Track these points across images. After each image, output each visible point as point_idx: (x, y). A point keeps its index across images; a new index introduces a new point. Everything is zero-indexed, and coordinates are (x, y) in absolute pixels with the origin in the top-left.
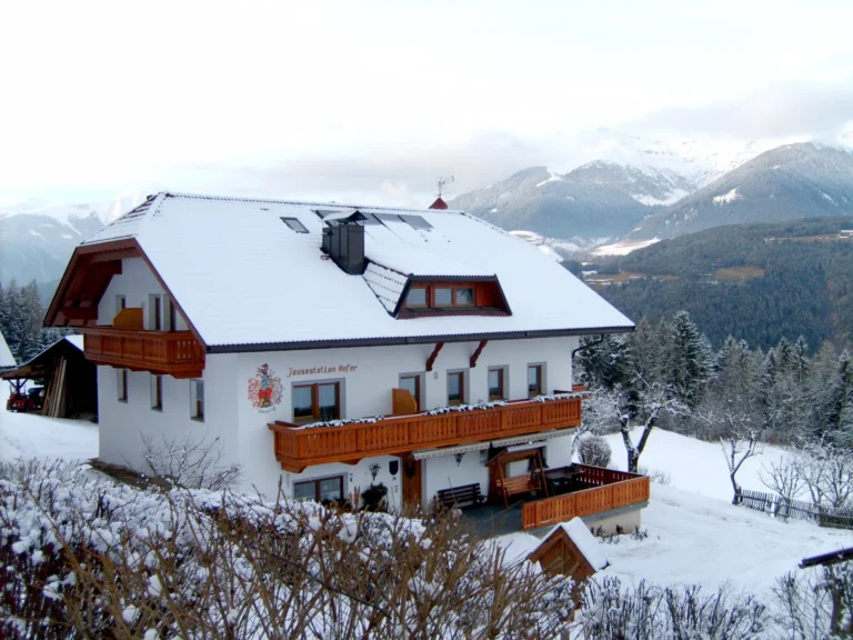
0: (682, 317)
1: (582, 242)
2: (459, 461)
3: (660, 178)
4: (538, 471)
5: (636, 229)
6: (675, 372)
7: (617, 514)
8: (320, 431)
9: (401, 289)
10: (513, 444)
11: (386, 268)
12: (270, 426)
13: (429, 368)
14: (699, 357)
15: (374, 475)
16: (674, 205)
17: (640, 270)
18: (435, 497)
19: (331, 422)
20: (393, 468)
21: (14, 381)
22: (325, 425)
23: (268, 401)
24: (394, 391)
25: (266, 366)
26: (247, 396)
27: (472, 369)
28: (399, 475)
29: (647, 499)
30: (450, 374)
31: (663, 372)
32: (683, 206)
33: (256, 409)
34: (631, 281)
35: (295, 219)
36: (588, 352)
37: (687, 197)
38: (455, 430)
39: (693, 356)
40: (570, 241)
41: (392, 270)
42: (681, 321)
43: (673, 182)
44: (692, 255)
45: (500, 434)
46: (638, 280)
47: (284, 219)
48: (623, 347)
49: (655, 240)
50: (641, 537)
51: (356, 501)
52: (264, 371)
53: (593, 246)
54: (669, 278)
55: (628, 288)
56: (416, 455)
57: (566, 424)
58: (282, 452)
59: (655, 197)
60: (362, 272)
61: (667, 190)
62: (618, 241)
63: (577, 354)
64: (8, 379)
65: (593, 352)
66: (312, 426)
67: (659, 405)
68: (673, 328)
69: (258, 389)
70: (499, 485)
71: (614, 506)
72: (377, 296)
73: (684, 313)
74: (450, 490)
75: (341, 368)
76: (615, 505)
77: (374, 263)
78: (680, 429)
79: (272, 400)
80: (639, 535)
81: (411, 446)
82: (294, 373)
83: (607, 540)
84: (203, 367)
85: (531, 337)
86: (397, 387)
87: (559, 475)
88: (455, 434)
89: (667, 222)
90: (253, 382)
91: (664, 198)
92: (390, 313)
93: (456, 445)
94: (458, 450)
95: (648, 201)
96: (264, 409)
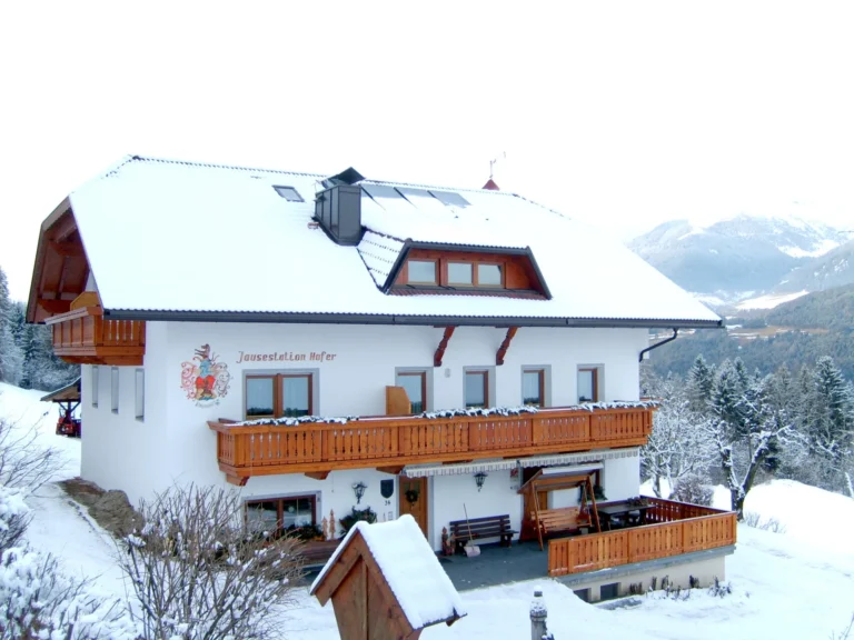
0: (826, 363)
1: (726, 295)
2: (480, 484)
3: (808, 229)
4: (589, 503)
5: (783, 282)
6: (819, 423)
7: (690, 561)
8: (266, 429)
9: (394, 257)
10: (554, 465)
11: (382, 235)
12: (211, 425)
13: (438, 362)
14: (845, 406)
15: (359, 496)
16: (823, 257)
17: (787, 324)
18: (444, 530)
19: (281, 420)
20: (386, 489)
21: (65, 404)
22: (272, 423)
23: (210, 393)
24: (389, 389)
25: (207, 347)
26: (180, 384)
27: (498, 368)
28: (394, 498)
29: (733, 542)
30: (469, 373)
31: (805, 422)
32: (832, 258)
33: (192, 403)
34: (778, 335)
35: (292, 188)
36: (722, 400)
37: (838, 248)
38: (465, 441)
39: (837, 405)
40: (713, 295)
41: (389, 237)
42: (825, 367)
43: (822, 233)
44: (843, 307)
45: (531, 450)
46: (786, 334)
47: (277, 188)
48: (762, 395)
49: (804, 293)
50: (722, 594)
51: (333, 529)
52: (204, 353)
53: (737, 300)
54: (818, 331)
55: (774, 342)
56: (408, 471)
57: (626, 442)
58: (224, 459)
59: (804, 248)
60: (357, 244)
61: (816, 241)
62: (765, 294)
63: (646, 356)
64: (59, 401)
65: (727, 400)
66: (255, 422)
67: (769, 434)
68: (815, 374)
69: (195, 376)
70: (533, 518)
71: (684, 550)
72: (368, 269)
73: (828, 358)
74: (465, 522)
75: (313, 356)
76: (686, 547)
77: (371, 231)
78: (824, 484)
79: (215, 392)
80: (719, 590)
81: (401, 459)
82: (247, 358)
83: (672, 595)
84: (143, 352)
85: (573, 326)
86: (392, 384)
87: (622, 509)
88: (465, 448)
89: (816, 274)
90: (188, 366)
91: (812, 250)
92: (379, 287)
93: (468, 461)
94: (478, 467)
95: (795, 252)
96: (203, 402)
